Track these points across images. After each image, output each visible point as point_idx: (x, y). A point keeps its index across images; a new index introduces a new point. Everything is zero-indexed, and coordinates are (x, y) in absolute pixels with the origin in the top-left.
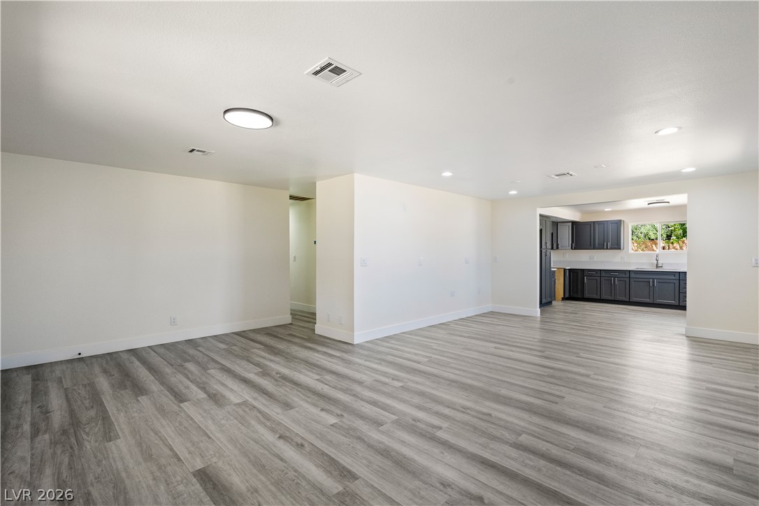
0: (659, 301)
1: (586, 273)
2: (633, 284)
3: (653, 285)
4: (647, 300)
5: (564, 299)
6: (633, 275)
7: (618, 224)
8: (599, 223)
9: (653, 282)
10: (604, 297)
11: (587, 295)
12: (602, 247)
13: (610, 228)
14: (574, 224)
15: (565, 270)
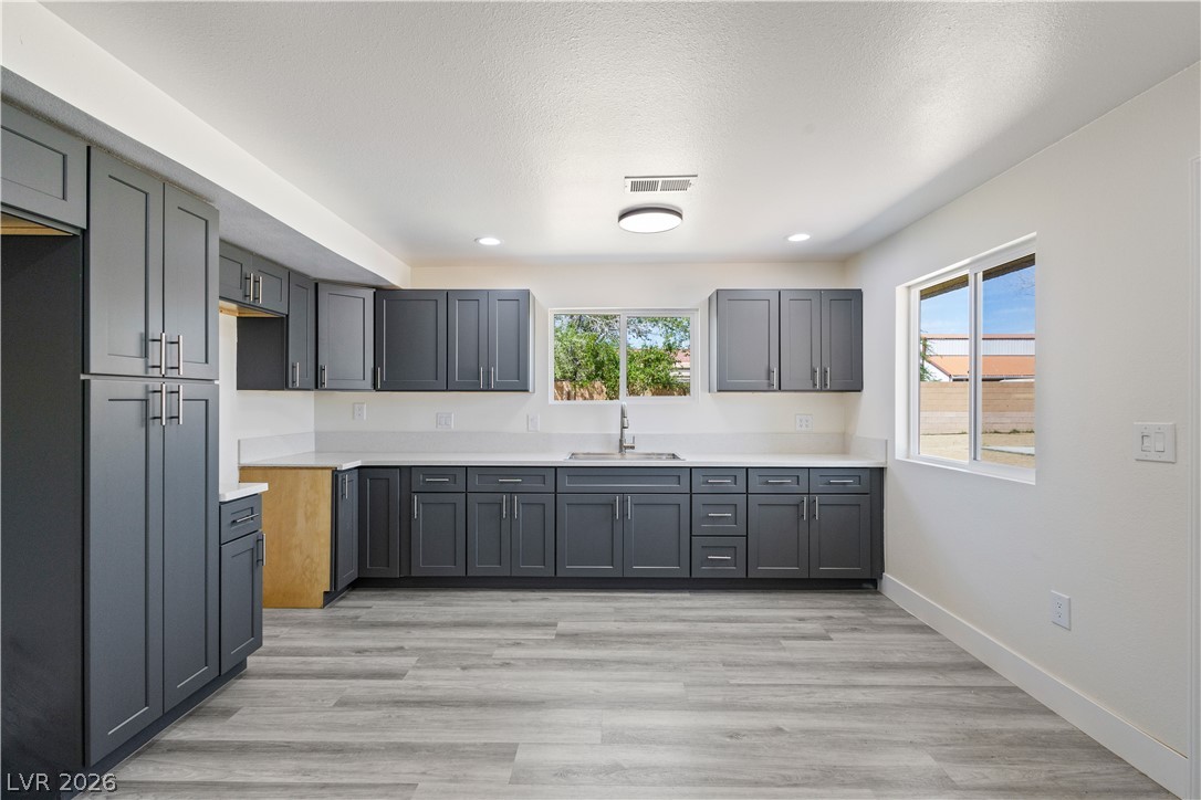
0: (640, 568)
1: (419, 478)
2: (564, 511)
3: (624, 515)
4: (606, 568)
5: (330, 597)
6: (565, 484)
7: (522, 300)
8: (466, 296)
9: (623, 503)
10: (479, 568)
11: (421, 568)
12: (474, 381)
13: (500, 315)
14: (385, 296)
15: (336, 473)
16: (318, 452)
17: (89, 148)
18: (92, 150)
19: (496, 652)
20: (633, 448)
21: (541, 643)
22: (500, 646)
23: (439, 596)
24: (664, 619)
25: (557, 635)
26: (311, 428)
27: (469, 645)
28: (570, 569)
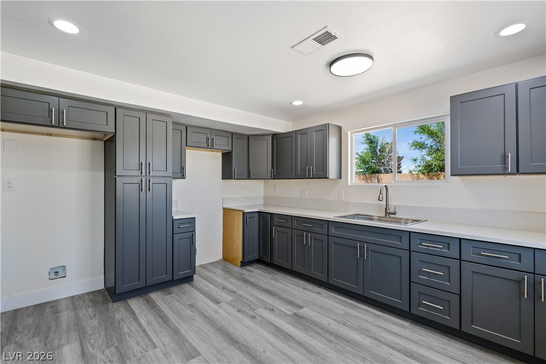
0: (373, 294)
1: (275, 221)
2: (332, 248)
3: (362, 255)
4: (354, 288)
5: (245, 264)
6: (332, 231)
7: (324, 131)
8: (303, 132)
9: (362, 248)
10: (296, 267)
11: (276, 261)
12: (304, 175)
13: (314, 140)
14: (275, 137)
16: (265, 204)
17: (116, 109)
18: (117, 109)
19: (260, 310)
20: (394, 214)
21: (282, 315)
22: (265, 308)
23: (280, 276)
24: (362, 331)
25: (295, 314)
26: (262, 194)
27: (255, 301)
28: (334, 281)
